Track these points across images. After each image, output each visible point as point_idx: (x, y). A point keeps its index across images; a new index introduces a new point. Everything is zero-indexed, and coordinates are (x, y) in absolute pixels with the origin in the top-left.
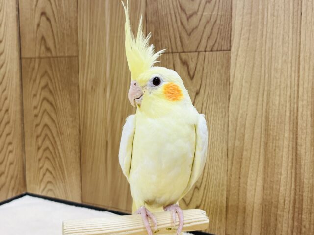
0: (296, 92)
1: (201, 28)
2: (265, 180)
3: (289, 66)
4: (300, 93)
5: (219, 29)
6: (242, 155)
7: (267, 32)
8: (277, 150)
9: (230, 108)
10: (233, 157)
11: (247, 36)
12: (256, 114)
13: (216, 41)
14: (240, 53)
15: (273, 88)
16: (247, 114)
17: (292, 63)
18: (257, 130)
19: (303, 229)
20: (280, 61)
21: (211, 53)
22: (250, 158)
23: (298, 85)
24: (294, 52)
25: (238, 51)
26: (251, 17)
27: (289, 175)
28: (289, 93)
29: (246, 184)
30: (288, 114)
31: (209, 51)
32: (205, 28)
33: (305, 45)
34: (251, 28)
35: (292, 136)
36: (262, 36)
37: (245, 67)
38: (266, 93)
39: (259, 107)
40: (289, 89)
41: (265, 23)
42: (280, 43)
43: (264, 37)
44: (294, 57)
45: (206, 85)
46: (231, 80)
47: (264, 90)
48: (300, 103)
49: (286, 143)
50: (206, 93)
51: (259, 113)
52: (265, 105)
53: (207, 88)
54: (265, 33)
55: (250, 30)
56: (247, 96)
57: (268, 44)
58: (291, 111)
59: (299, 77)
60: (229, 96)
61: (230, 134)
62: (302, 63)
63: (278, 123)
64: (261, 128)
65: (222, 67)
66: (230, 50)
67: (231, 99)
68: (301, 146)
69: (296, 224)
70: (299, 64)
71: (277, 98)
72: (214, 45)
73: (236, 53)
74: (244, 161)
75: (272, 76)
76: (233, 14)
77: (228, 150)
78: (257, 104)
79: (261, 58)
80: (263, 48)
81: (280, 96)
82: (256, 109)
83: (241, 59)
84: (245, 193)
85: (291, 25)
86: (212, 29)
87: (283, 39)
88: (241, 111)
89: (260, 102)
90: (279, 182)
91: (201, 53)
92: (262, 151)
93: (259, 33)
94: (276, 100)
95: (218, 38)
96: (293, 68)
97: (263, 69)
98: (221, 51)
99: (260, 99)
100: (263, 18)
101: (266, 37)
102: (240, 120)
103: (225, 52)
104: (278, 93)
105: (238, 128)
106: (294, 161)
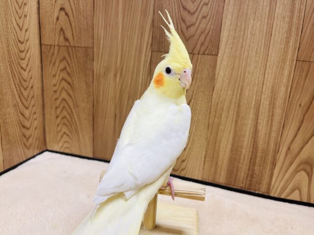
0: (261, 88)
1: (196, 37)
2: (233, 145)
3: (259, 70)
4: (264, 90)
5: (210, 38)
6: (219, 128)
7: (246, 45)
8: (243, 126)
9: (213, 96)
10: (212, 129)
11: (231, 46)
12: (232, 101)
13: (207, 47)
14: (224, 58)
15: (245, 85)
16: (225, 101)
17: (260, 68)
18: (231, 112)
19: (254, 176)
20: (252, 67)
21: (203, 56)
22: (224, 130)
23: (263, 84)
24: (263, 61)
25: (223, 57)
26: (235, 33)
27: (250, 142)
28: (256, 89)
29: (219, 146)
30: (254, 102)
31: (202, 55)
32: (200, 36)
33: (271, 57)
34: (235, 41)
35: (254, 117)
36: (242, 47)
37: (227, 69)
38: (240, 88)
39: (234, 97)
40: (256, 86)
41: (245, 38)
42: (254, 54)
43: (243, 48)
44: (263, 65)
45: (197, 78)
46: (216, 77)
47: (239, 85)
48: (263, 96)
49: (250, 122)
50: (197, 84)
51: (234, 101)
52: (238, 95)
53: (198, 81)
54: (244, 45)
55: (233, 43)
56: (226, 89)
57: (246, 54)
58: (256, 101)
59: (264, 78)
60: (214, 88)
61: (211, 114)
62: (268, 69)
63: (246, 108)
64: (234, 110)
65: (210, 66)
66: (217, 55)
67: (215, 90)
68: (260, 124)
69: (250, 172)
70: (266, 69)
71: (248, 92)
72: (205, 50)
73: (221, 58)
74: (220, 132)
75: (246, 77)
76: (222, 29)
77: (209, 124)
78: (233, 95)
79: (239, 64)
80: (242, 56)
81: (249, 90)
82: (232, 98)
83: (225, 63)
84: (219, 153)
85: (263, 41)
86: (205, 38)
87: (257, 51)
88: (221, 99)
89: (235, 93)
90: (242, 147)
91: (195, 55)
92: (233, 126)
93: (240, 45)
94: (246, 93)
95: (209, 46)
96: (261, 72)
97: (240, 71)
98: (210, 55)
99: (236, 91)
100: (244, 35)
101: (245, 49)
102: (219, 105)
103: (214, 56)
104: (248, 88)
105: (218, 111)
106: (254, 133)
